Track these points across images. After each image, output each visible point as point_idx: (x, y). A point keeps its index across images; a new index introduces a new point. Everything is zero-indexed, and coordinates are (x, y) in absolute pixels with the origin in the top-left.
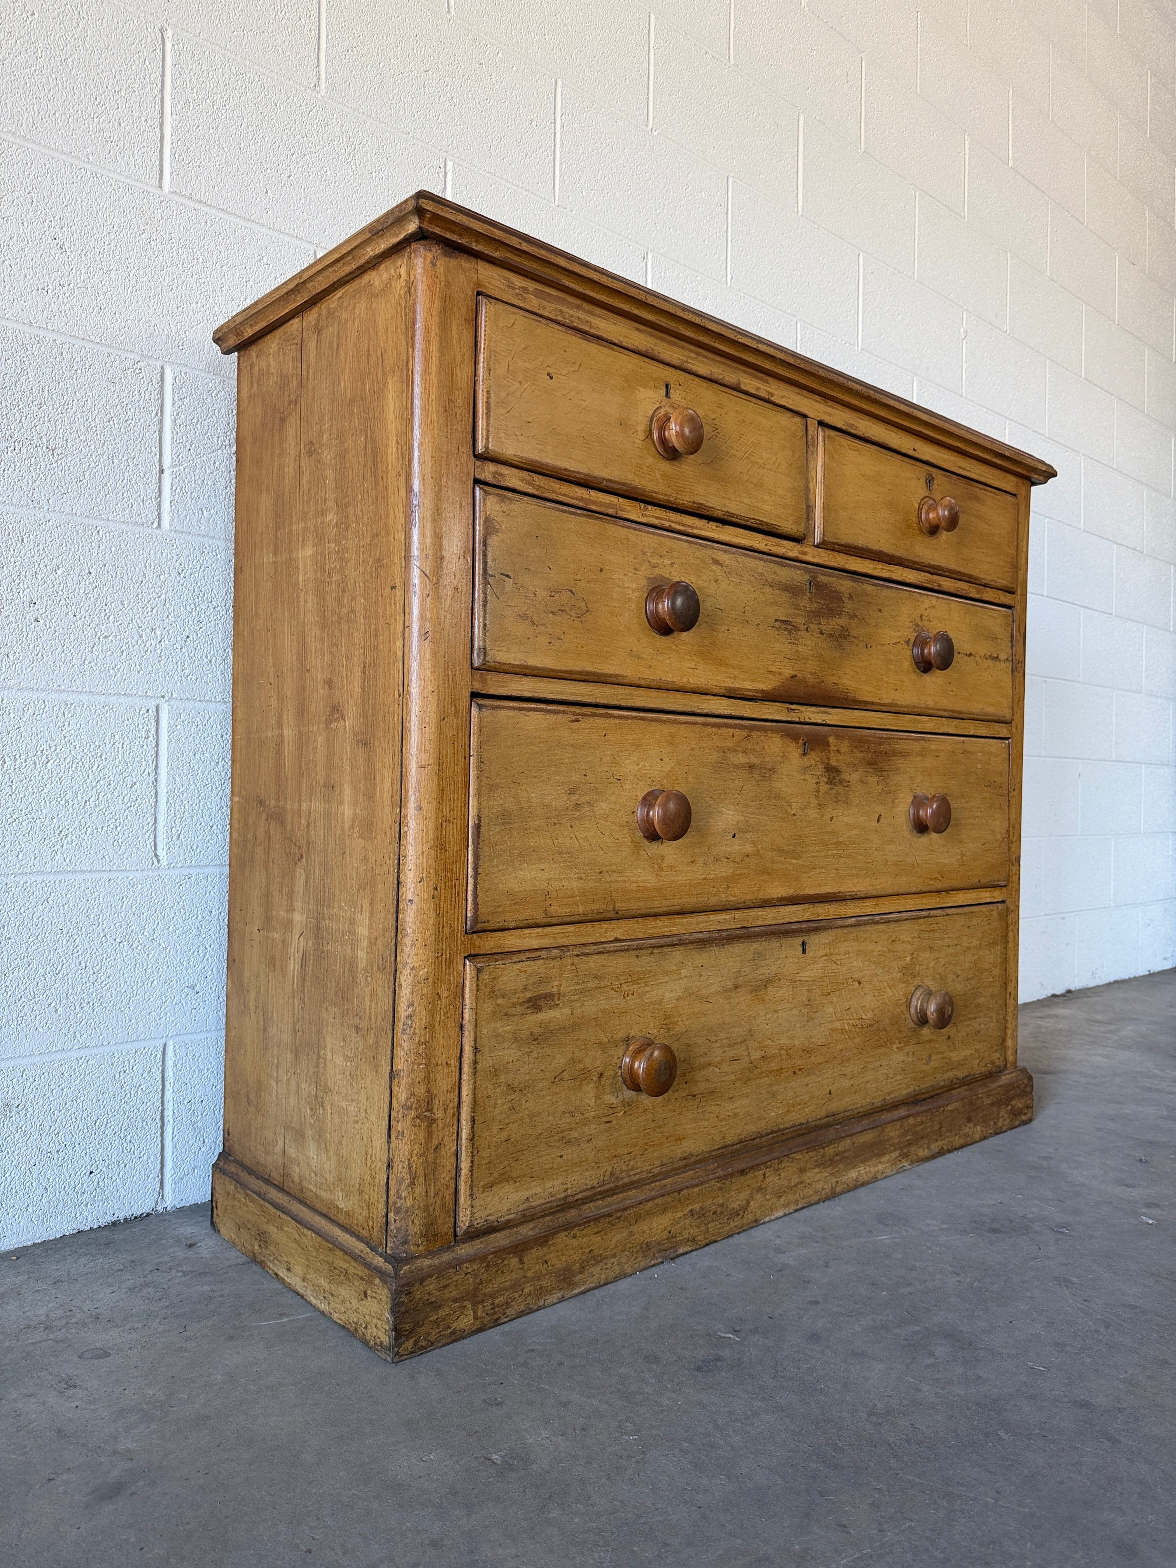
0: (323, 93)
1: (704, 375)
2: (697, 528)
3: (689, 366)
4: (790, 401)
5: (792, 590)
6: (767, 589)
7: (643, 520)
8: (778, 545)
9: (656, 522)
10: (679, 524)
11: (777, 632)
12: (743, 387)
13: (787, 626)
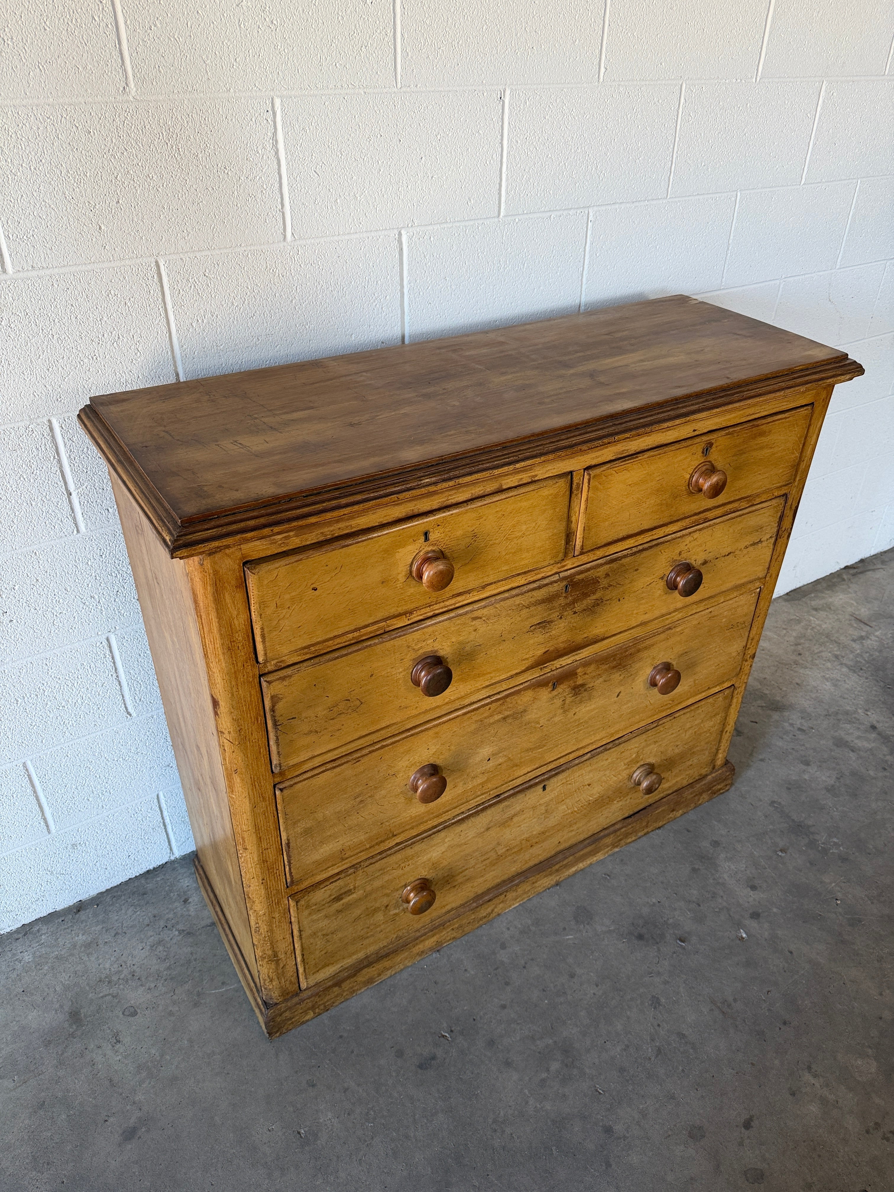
0: (133, 92)
1: (465, 499)
2: (459, 602)
3: (449, 502)
4: (555, 470)
5: (549, 600)
6: (525, 611)
7: (409, 622)
8: (538, 574)
9: (421, 618)
10: (442, 608)
11: (531, 633)
12: (504, 487)
13: (544, 625)
